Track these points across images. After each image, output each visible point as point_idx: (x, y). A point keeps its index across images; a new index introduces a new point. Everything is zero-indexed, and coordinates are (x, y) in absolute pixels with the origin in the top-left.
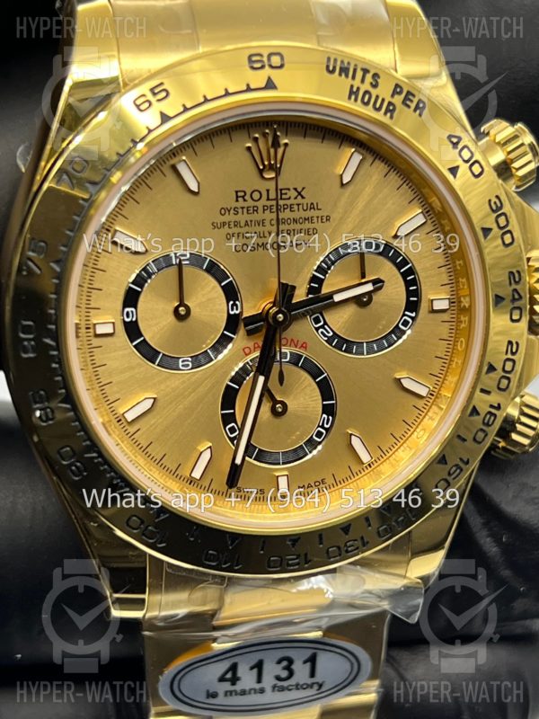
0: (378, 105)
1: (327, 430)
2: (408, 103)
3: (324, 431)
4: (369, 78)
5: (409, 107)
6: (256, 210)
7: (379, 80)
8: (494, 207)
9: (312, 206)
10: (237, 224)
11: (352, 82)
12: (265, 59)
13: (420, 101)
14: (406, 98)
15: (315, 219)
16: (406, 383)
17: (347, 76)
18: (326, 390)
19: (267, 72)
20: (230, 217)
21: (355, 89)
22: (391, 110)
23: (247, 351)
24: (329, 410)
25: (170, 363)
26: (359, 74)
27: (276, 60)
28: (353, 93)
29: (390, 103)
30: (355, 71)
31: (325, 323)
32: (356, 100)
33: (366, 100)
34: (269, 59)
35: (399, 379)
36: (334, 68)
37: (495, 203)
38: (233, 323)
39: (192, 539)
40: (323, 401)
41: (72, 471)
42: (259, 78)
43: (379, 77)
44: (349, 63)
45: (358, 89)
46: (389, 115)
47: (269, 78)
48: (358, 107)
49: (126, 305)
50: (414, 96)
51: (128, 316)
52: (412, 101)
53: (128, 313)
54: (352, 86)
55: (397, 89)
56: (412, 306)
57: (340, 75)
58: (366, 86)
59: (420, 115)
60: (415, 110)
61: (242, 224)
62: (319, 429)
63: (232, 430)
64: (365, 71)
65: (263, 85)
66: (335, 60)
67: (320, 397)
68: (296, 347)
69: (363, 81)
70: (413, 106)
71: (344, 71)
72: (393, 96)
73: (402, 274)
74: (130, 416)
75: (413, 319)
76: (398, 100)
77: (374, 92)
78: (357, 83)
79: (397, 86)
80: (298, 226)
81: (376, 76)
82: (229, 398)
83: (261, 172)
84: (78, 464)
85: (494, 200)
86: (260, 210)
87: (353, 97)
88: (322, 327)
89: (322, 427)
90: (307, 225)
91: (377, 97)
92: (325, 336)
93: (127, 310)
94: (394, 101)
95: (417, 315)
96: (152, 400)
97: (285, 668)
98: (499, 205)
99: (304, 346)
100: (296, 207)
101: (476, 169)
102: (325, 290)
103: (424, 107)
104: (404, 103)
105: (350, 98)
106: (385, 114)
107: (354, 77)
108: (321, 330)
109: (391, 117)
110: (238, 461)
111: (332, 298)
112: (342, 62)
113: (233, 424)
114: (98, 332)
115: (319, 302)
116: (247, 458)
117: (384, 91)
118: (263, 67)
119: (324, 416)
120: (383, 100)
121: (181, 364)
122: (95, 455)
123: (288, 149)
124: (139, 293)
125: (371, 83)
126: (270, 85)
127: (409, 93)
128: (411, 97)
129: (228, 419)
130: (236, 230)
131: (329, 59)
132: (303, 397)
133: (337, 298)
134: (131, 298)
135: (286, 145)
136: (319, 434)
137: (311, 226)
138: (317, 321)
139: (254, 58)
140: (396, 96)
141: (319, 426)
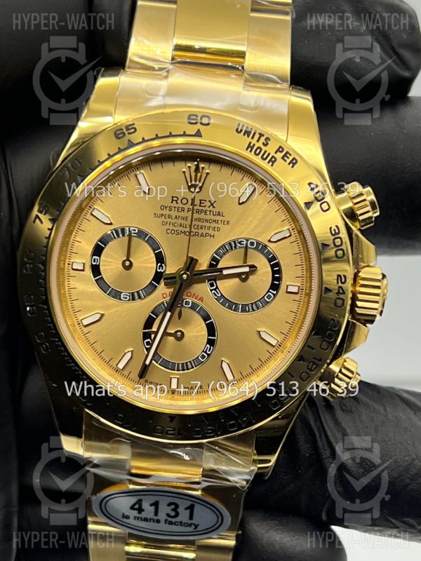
0: (264, 157)
1: (209, 355)
2: (285, 158)
3: (206, 356)
4: (263, 139)
5: (285, 161)
6: (183, 210)
7: (269, 142)
8: (333, 233)
9: (219, 214)
10: (170, 217)
11: (251, 140)
12: (199, 119)
13: (294, 159)
14: (285, 155)
15: (220, 222)
16: (263, 335)
17: (248, 136)
18: (211, 329)
19: (199, 126)
20: (166, 212)
21: (252, 145)
22: (273, 161)
23: (165, 296)
24: (211, 343)
25: (116, 295)
26: (257, 136)
27: (205, 121)
28: (250, 147)
29: (273, 157)
30: (254, 134)
31: (217, 287)
32: (251, 151)
33: (257, 152)
34: (201, 119)
35: (259, 332)
36: (241, 130)
37: (334, 230)
38: (158, 277)
39: (108, 404)
40: (208, 336)
41: (43, 348)
42: (192, 130)
43: (270, 140)
44: (251, 129)
45: (254, 145)
46: (271, 163)
47: (199, 130)
48: (251, 156)
49: (94, 254)
50: (290, 155)
51: (94, 261)
52: (288, 158)
53: (95, 259)
54: (250, 143)
55: (280, 149)
56: (275, 287)
57: (244, 134)
58: (260, 144)
59: (292, 167)
60: (289, 164)
61: (174, 217)
62: (204, 353)
63: (148, 343)
64: (261, 135)
65: (194, 134)
66: (243, 126)
67: (207, 333)
68: (196, 299)
69: (258, 141)
70: (288, 161)
71: (247, 133)
72: (276, 153)
73: (271, 266)
74: (85, 322)
75: (274, 295)
76: (279, 156)
77: (264, 148)
78: (254, 141)
79: (280, 147)
80: (208, 224)
81: (267, 139)
82: (149, 323)
83: (189, 187)
84: (47, 344)
85: (334, 227)
86: (186, 210)
87: (250, 149)
88: (215, 289)
89: (206, 352)
90: (214, 225)
91: (265, 152)
92: (216, 295)
93: (94, 257)
94: (276, 155)
95: (277, 293)
96: (100, 315)
97: (173, 510)
98: (337, 231)
99: (201, 299)
100: (208, 212)
101: (325, 206)
102: (219, 266)
103: (296, 163)
104: (283, 158)
105: (247, 149)
106: (269, 162)
107: (253, 138)
108: (213, 291)
109: (272, 165)
110: (147, 362)
111: (222, 272)
112: (247, 127)
113: (149, 340)
114: (74, 267)
115: (214, 273)
116: (153, 362)
117: (271, 149)
118: (196, 123)
119: (208, 345)
120: (269, 154)
121: (122, 296)
122: (57, 340)
123: (208, 176)
124: (103, 249)
125: (263, 143)
126: (198, 134)
127: (287, 153)
128: (288, 155)
129: (146, 336)
130: (169, 220)
131: (239, 125)
132: (196, 332)
133: (225, 272)
134: (98, 251)
135: (208, 174)
136: (203, 357)
137: (216, 225)
138: (212, 285)
139: (192, 117)
140: (278, 153)
141: (203, 351)
